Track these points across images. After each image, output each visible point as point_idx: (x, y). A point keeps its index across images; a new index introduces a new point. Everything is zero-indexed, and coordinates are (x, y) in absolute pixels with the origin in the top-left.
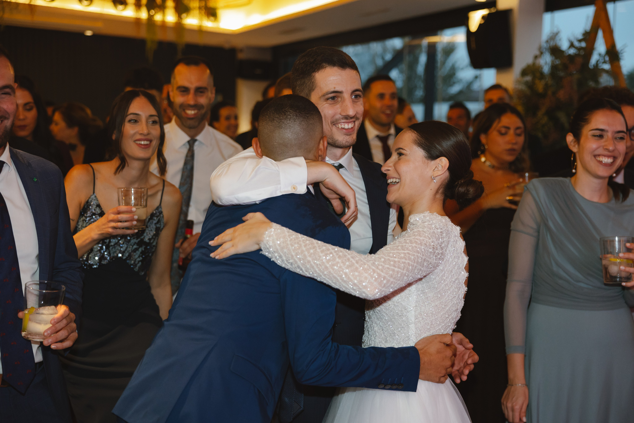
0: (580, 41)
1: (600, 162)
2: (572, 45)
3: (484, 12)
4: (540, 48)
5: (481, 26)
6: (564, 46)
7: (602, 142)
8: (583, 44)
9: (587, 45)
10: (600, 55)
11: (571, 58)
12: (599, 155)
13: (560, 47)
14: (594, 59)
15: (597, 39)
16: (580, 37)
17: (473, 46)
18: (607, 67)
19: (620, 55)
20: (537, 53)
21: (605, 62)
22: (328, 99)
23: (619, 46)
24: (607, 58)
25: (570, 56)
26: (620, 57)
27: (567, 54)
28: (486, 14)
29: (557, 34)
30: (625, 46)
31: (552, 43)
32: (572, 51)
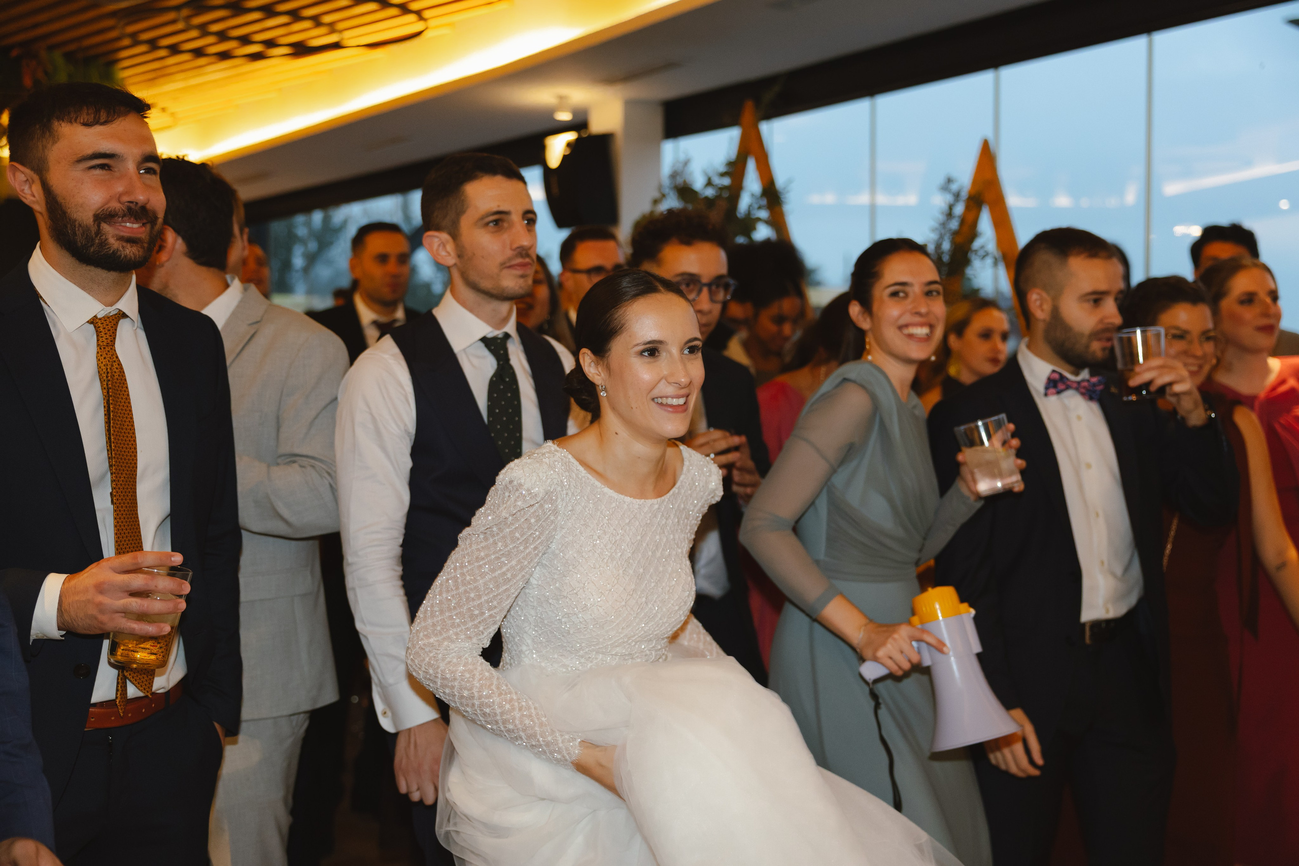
0: (723, 175)
1: (911, 336)
2: (709, 183)
3: (571, 136)
4: (660, 187)
5: (565, 158)
6: (698, 183)
7: (908, 304)
8: (726, 181)
9: (733, 181)
10: (753, 195)
11: (709, 202)
12: (907, 326)
13: (691, 185)
14: (745, 202)
15: (746, 172)
16: (722, 169)
17: (555, 190)
18: (764, 214)
19: (782, 197)
20: (656, 195)
21: (760, 208)
22: (487, 224)
23: (780, 180)
24: (764, 202)
25: (706, 198)
26: (783, 200)
27: (703, 196)
28: (573, 140)
29: (686, 163)
30: (790, 181)
31: (679, 181)
32: (710, 192)
